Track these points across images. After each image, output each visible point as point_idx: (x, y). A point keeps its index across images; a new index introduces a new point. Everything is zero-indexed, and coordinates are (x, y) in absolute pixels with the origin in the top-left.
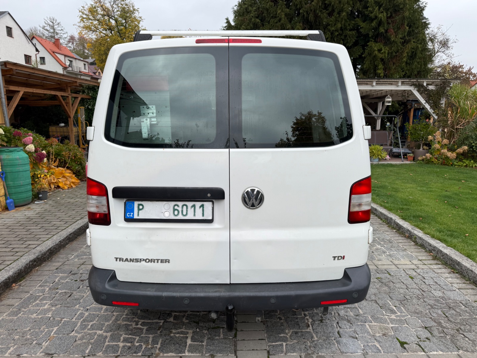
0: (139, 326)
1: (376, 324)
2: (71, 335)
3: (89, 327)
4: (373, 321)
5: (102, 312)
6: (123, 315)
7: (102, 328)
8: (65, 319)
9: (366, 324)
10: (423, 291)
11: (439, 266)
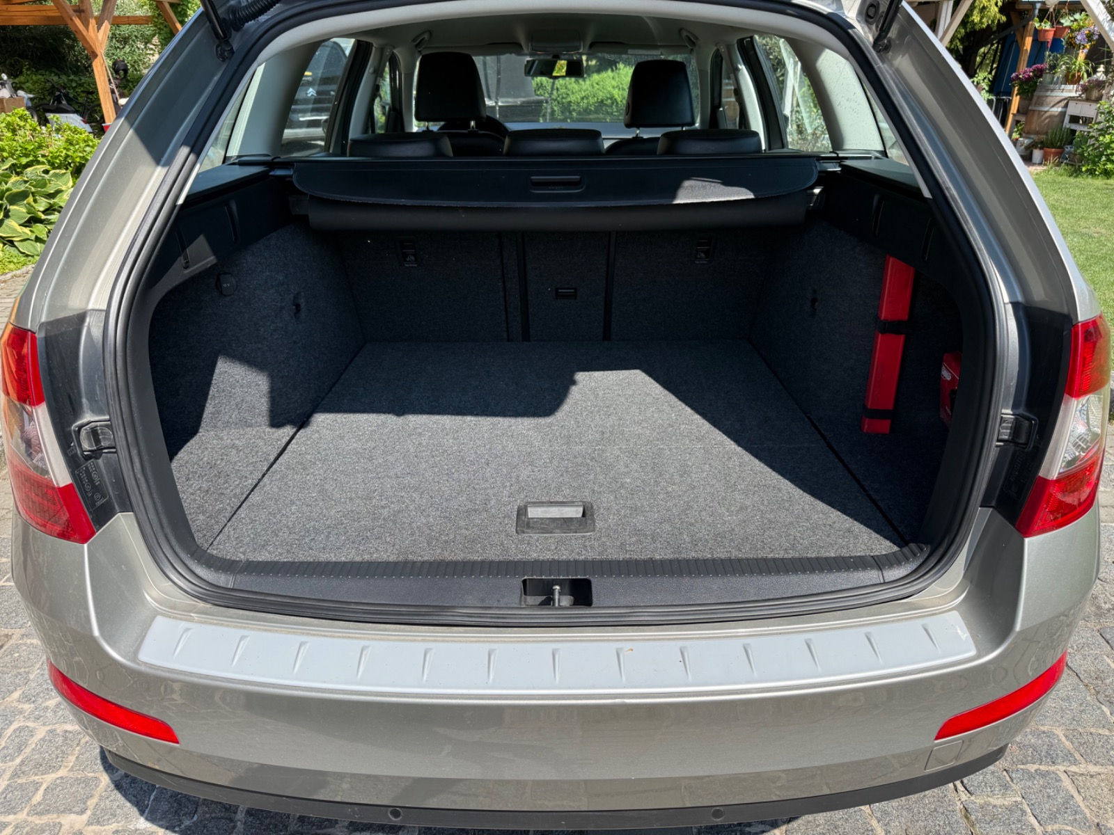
3: (38, 797)
4: (1079, 757)
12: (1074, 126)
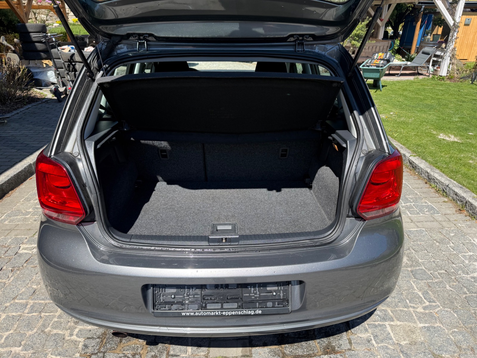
0: (74, 337)
1: (399, 323)
3: (2, 341)
4: (395, 319)
5: (27, 311)
6: (54, 316)
7: (21, 343)
9: (387, 323)
10: (453, 263)
11: (468, 223)
12: (435, 59)
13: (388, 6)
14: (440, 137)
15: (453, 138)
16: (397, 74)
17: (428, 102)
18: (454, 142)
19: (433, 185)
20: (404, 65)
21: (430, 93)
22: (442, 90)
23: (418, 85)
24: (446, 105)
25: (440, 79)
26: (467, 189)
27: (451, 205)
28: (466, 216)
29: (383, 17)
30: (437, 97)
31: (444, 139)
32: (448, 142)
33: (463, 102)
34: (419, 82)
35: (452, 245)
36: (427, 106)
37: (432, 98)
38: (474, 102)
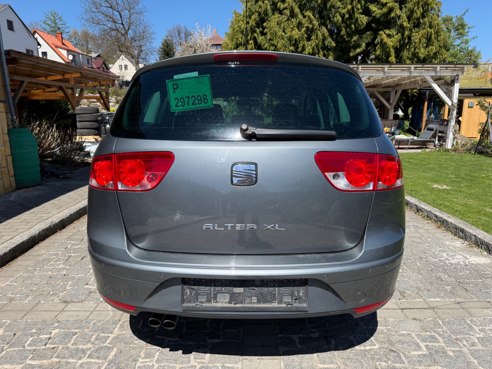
2: (85, 287)
8: (80, 276)
10: (426, 253)
11: (444, 234)
12: (440, 134)
13: (394, 92)
14: (433, 186)
15: (445, 187)
16: (406, 148)
17: (431, 166)
18: (444, 189)
19: (420, 214)
20: (411, 139)
21: (434, 161)
22: (445, 159)
23: (424, 156)
24: (446, 168)
25: (445, 151)
26: (445, 213)
27: (433, 225)
28: (443, 230)
29: (391, 102)
30: (440, 163)
31: (436, 188)
32: (439, 189)
33: (463, 166)
34: (425, 154)
35: (427, 244)
36: (428, 169)
37: (435, 163)
38: (473, 166)
